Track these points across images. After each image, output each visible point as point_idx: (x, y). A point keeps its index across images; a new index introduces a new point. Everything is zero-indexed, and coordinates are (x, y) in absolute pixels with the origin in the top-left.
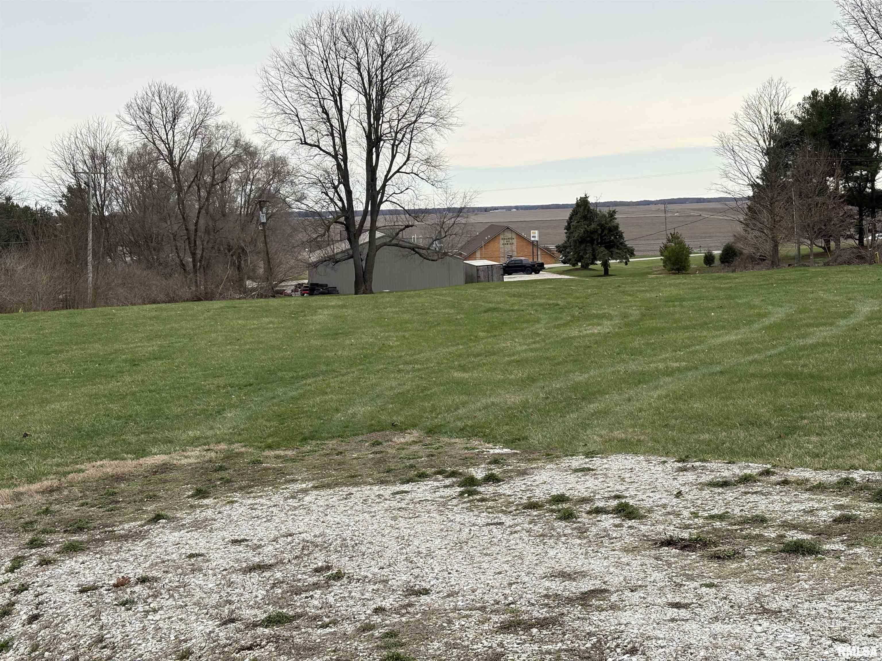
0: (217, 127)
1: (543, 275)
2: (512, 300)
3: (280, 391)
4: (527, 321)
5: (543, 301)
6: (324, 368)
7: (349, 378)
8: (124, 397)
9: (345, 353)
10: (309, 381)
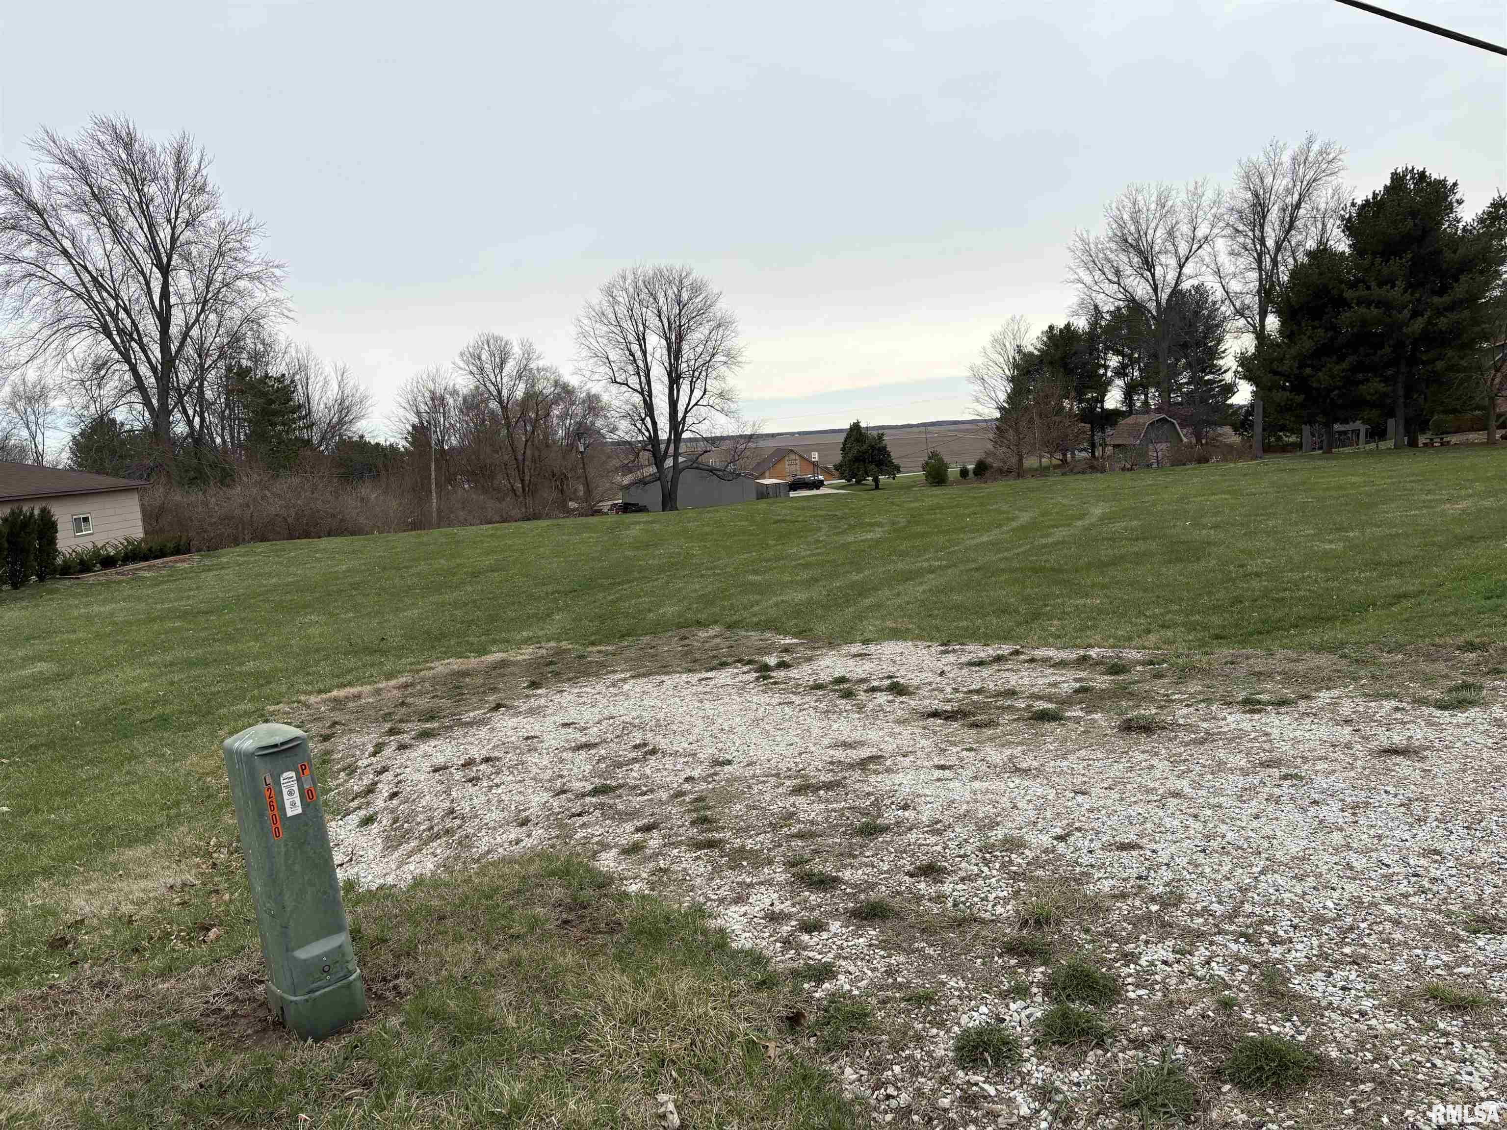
0: (538, 370)
1: (823, 491)
2: (798, 512)
3: (600, 595)
4: (811, 531)
5: (823, 513)
6: (636, 575)
7: (659, 583)
8: (466, 604)
9: (656, 562)
10: (625, 586)
